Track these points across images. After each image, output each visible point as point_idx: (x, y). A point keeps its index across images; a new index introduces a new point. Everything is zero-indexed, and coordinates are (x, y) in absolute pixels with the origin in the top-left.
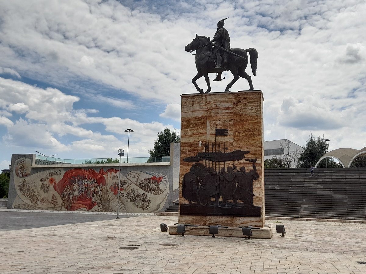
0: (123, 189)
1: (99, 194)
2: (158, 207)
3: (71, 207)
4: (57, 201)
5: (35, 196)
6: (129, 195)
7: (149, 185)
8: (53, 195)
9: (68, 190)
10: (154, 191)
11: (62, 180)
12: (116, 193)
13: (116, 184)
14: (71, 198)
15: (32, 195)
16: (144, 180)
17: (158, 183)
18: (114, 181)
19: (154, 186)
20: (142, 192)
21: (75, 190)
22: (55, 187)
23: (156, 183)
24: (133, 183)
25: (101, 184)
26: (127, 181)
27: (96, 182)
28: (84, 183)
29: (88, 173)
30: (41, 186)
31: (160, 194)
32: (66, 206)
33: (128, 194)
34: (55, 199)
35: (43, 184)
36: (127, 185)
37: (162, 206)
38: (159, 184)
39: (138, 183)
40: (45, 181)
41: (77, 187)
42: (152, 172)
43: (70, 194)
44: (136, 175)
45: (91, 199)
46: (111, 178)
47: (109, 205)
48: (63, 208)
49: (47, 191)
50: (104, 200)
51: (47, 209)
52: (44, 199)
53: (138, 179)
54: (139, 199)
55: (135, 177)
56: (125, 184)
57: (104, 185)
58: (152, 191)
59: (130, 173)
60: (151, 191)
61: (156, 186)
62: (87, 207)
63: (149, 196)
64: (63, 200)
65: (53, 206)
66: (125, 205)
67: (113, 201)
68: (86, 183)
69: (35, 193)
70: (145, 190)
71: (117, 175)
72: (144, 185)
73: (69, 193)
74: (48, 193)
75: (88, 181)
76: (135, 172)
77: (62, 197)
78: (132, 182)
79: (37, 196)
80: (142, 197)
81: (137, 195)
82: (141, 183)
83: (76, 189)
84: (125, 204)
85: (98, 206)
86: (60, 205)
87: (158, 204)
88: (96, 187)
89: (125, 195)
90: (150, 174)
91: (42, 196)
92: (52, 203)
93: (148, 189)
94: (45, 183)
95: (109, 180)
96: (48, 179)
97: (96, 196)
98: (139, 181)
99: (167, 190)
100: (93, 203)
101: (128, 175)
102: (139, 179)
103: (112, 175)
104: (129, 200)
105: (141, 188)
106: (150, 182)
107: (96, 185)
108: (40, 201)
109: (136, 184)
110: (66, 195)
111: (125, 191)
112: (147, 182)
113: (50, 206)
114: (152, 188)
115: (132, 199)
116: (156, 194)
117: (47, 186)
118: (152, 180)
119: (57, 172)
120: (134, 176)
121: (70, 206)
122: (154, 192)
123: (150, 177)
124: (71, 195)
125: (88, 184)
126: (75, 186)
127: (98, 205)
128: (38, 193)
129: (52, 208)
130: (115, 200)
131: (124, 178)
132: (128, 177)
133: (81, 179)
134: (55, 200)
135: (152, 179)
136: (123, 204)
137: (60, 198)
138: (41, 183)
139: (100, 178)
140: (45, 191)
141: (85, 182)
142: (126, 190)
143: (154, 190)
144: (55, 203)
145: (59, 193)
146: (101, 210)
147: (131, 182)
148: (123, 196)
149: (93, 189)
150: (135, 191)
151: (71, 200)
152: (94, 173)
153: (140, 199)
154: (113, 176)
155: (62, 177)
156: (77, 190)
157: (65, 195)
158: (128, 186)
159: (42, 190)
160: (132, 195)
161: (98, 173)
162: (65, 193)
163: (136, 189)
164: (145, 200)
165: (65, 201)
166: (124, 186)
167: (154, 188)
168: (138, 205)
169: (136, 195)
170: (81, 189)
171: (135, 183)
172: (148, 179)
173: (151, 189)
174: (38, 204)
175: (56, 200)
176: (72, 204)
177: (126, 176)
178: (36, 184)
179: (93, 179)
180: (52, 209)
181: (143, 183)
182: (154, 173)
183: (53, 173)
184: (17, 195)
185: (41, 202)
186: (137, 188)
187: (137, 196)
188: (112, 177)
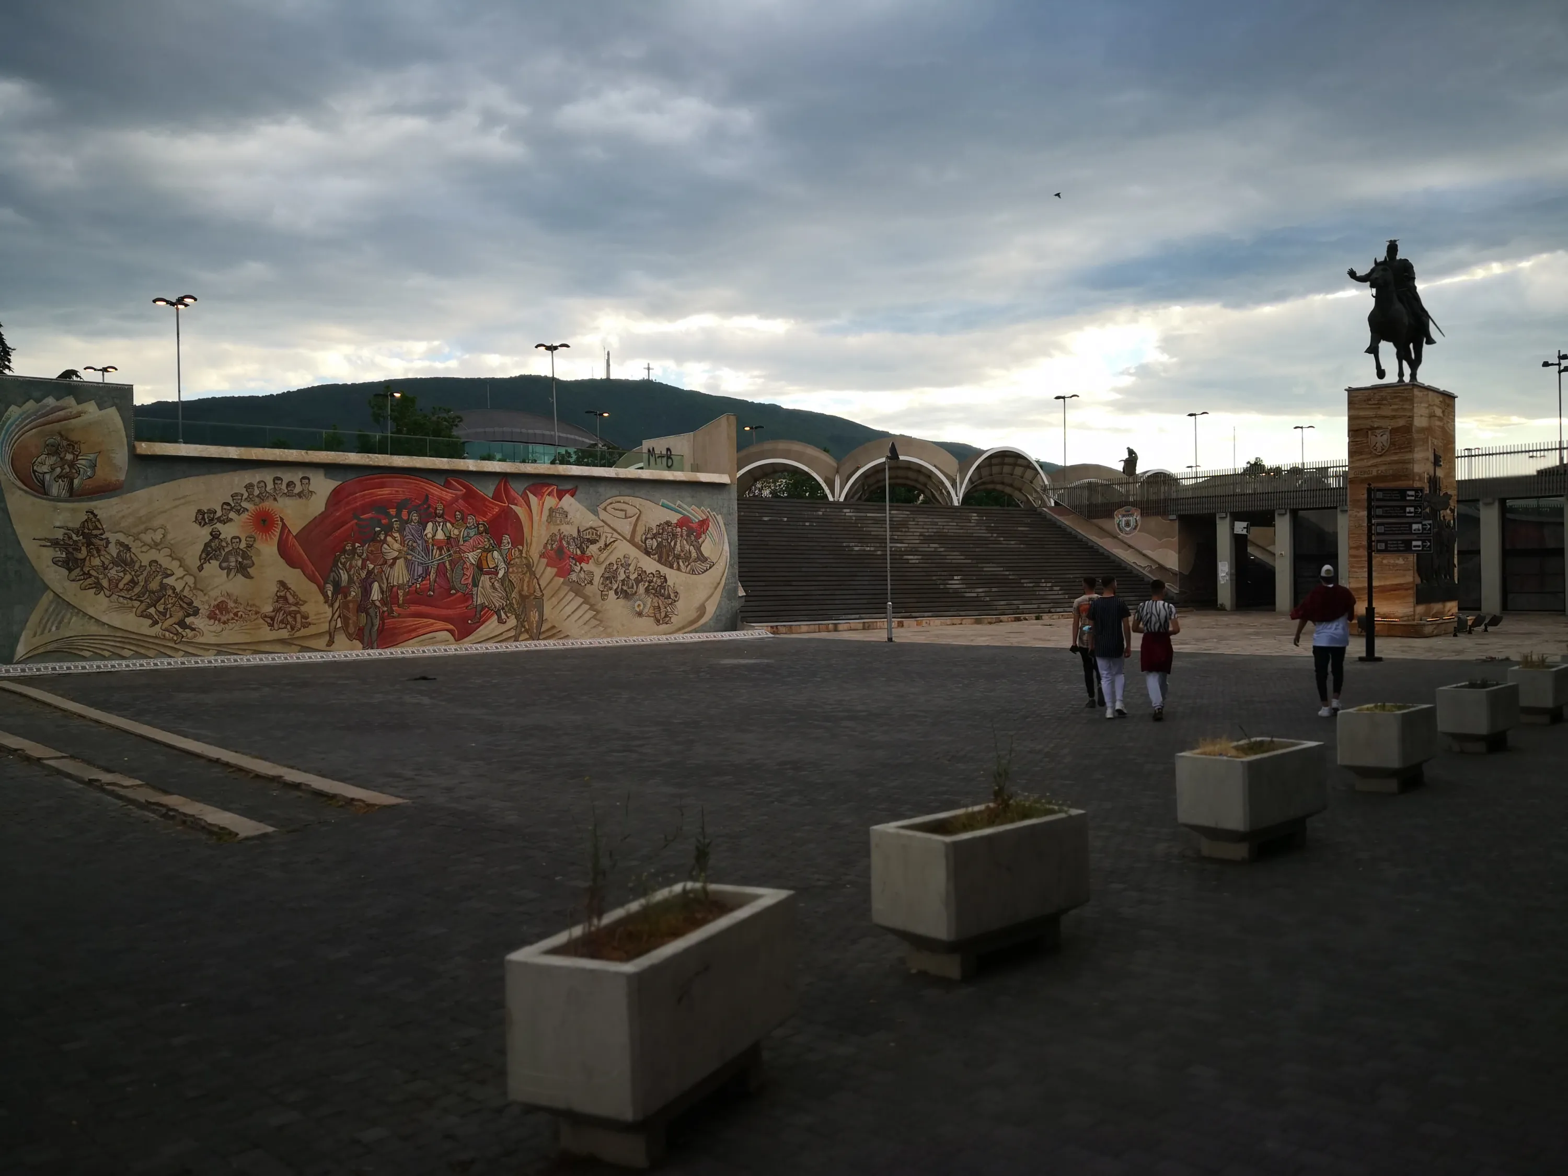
0: (589, 558)
1: (501, 574)
2: (702, 610)
3: (381, 631)
4: (303, 609)
5: (170, 592)
6: (609, 577)
7: (672, 544)
8: (282, 584)
9: (360, 563)
10: (687, 563)
11: (323, 516)
12: (564, 572)
13: (561, 540)
14: (376, 595)
15: (154, 585)
16: (654, 528)
17: (698, 536)
18: (554, 529)
19: (687, 547)
20: (650, 565)
21: (393, 564)
22: (284, 551)
23: (693, 538)
24: (620, 537)
25: (506, 539)
26: (600, 530)
27: (486, 531)
28: (430, 536)
29: (448, 495)
30: (206, 545)
31: (705, 571)
32: (352, 629)
33: (607, 575)
34: (291, 599)
35: (215, 535)
36: (601, 544)
37: (711, 609)
38: (700, 541)
39: (638, 539)
40: (225, 521)
41: (400, 551)
42: (679, 502)
43: (370, 580)
44: (631, 511)
45: (468, 597)
46: (544, 518)
47: (541, 614)
48: (341, 638)
49: (243, 570)
50: (523, 598)
51: (255, 647)
52: (231, 604)
53: (636, 525)
54: (642, 589)
55: (626, 518)
56: (594, 542)
57: (519, 540)
58: (681, 563)
59: (609, 501)
60: (678, 563)
61: (692, 547)
62: (451, 627)
63: (674, 577)
64: (336, 605)
65: (284, 634)
66: (598, 612)
67: (554, 600)
68: (440, 535)
69: (173, 578)
70: (659, 561)
71: (566, 508)
72: (656, 544)
73: (363, 574)
74: (248, 576)
75: (448, 525)
76: (627, 499)
77: (330, 593)
78: (619, 534)
79: (186, 593)
80: (652, 581)
81: (635, 575)
82: (646, 539)
83: (395, 559)
84: (598, 607)
85: (500, 621)
86: (325, 627)
87: (701, 602)
88: (488, 551)
89: (597, 579)
90: (672, 509)
91: (214, 593)
92: (280, 616)
93: (670, 558)
94: (228, 531)
95: (535, 525)
96: (245, 516)
97: (488, 584)
98: (640, 530)
99: (724, 558)
100: (479, 609)
101: (605, 509)
102: (640, 523)
103: (547, 506)
104: (612, 593)
105: (648, 553)
106: (674, 536)
107: (486, 542)
108: (204, 611)
109: (632, 541)
110: (351, 580)
111: (598, 563)
112: (665, 536)
113: (267, 633)
114: (682, 554)
115: (622, 589)
116: (693, 572)
117: (243, 545)
118: (679, 530)
119: (290, 484)
120: (622, 514)
121: (376, 628)
122: (687, 567)
123: (674, 518)
124: (376, 585)
125: (449, 538)
126: (392, 547)
127: (499, 617)
128: (190, 580)
129: (282, 641)
130: (562, 594)
131: (590, 520)
132: (603, 515)
133: (415, 517)
134: (293, 608)
135: (681, 524)
136: (592, 607)
137: (321, 598)
138: (204, 534)
139: (498, 516)
140: (229, 570)
141: (436, 532)
142: (601, 559)
143: (687, 558)
144: (295, 618)
145: (312, 578)
146: (512, 633)
147: (616, 535)
148: (591, 583)
149: (472, 557)
150: (629, 565)
151: (378, 603)
152: (470, 496)
153: (647, 590)
154: (551, 510)
155: (317, 505)
156: (400, 563)
157: (344, 584)
158: (606, 546)
159: (215, 563)
160: (622, 576)
161: (491, 495)
162: (344, 577)
163: (631, 558)
164: (663, 591)
165: (348, 608)
166: (593, 549)
167: (688, 555)
168: (641, 608)
169: (633, 577)
170: (418, 557)
171: (628, 537)
172: (668, 523)
173: (678, 557)
174: (193, 629)
175: (296, 604)
176: (382, 619)
177: (595, 513)
178: (169, 537)
179: (471, 520)
180: (278, 648)
181: (654, 536)
182: (685, 506)
183: (270, 486)
184: (47, 587)
185: (210, 617)
186: (634, 552)
187: (638, 581)
188: (546, 513)
